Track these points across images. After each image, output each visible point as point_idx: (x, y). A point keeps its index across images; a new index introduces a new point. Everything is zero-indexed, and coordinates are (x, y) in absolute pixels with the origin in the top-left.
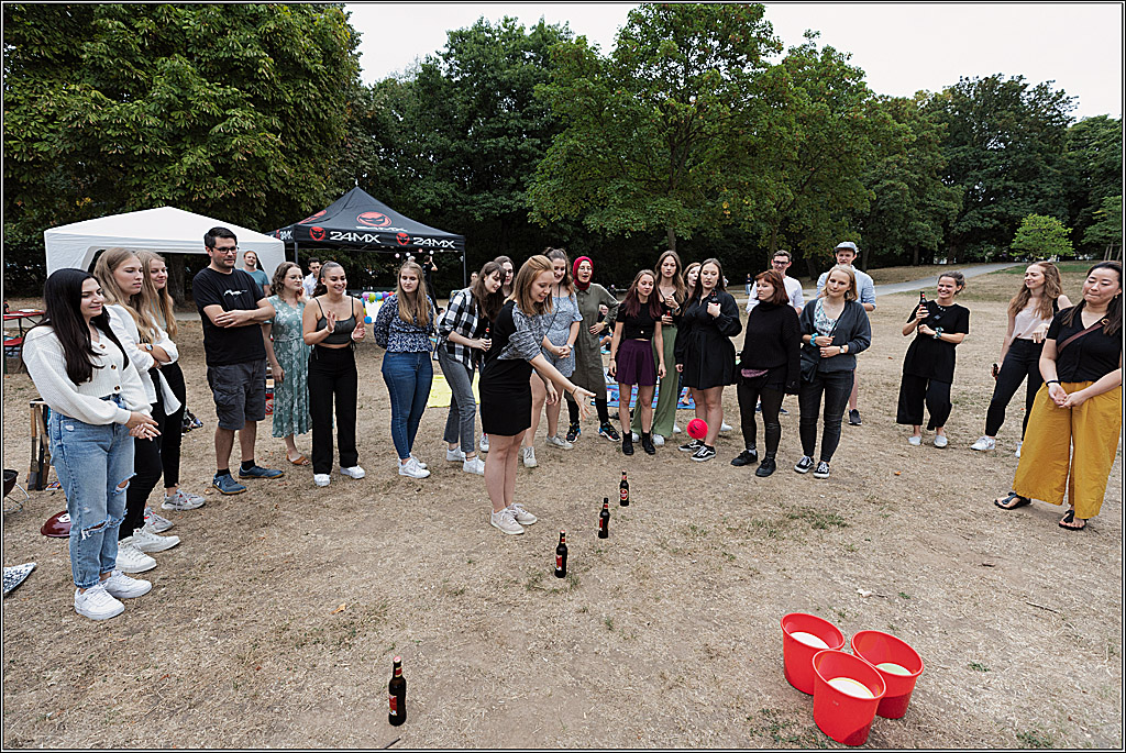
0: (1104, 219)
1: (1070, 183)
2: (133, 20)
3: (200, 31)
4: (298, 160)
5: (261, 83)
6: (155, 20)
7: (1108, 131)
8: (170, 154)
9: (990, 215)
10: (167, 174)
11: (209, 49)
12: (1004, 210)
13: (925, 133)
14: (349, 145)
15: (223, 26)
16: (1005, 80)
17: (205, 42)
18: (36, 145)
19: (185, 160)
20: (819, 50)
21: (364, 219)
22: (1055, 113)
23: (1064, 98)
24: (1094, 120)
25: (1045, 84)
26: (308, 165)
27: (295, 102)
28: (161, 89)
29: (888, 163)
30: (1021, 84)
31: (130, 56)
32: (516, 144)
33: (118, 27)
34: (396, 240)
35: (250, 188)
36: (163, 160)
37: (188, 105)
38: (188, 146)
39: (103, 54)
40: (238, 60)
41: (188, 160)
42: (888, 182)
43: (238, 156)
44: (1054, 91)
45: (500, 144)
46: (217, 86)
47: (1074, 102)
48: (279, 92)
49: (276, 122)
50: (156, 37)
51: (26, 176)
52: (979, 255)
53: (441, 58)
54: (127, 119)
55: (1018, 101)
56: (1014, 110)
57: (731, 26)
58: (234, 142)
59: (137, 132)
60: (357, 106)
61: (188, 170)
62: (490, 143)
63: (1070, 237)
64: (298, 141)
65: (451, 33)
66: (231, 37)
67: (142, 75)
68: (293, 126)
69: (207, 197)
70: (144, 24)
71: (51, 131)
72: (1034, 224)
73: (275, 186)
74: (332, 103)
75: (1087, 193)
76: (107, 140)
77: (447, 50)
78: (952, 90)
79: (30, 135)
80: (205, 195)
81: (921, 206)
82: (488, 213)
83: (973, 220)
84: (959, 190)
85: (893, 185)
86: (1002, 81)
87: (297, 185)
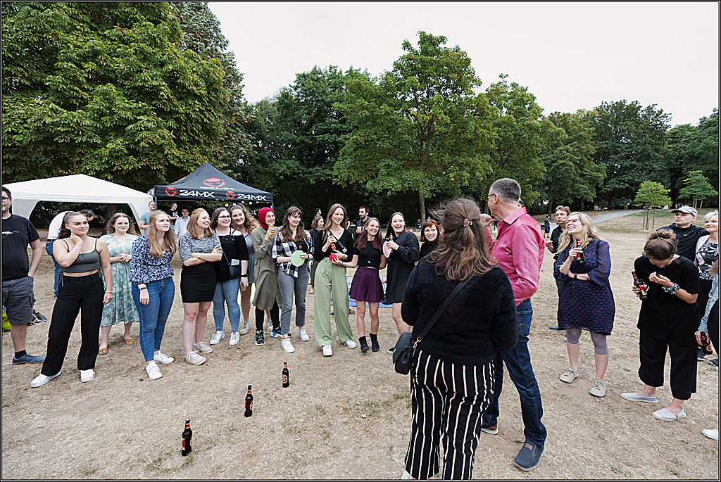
0: (690, 184)
1: (671, 163)
2: (83, 63)
3: (124, 69)
4: (189, 147)
5: (163, 101)
6: (97, 63)
7: (690, 133)
8: (99, 142)
9: (623, 181)
10: (98, 154)
11: (131, 80)
12: (631, 178)
13: (581, 133)
14: (233, 138)
15: (141, 67)
16: (628, 104)
17: (127, 76)
18: (14, 137)
19: (108, 146)
20: (509, 84)
21: (208, 182)
22: (658, 123)
23: (663, 114)
24: (682, 127)
25: (651, 106)
26: (196, 150)
27: (186, 113)
28: (96, 103)
29: (560, 150)
30: (637, 106)
31: (79, 84)
32: (335, 138)
33: (71, 67)
34: (225, 196)
35: (152, 163)
36: (95, 146)
37: (113, 113)
38: (112, 138)
39: (60, 82)
40: (148, 87)
41: (110, 146)
42: (561, 162)
43: (142, 144)
44: (656, 110)
45: (326, 138)
46: (133, 102)
47: (669, 117)
48: (175, 106)
49: (172, 123)
50: (97, 73)
51: (7, 155)
52: (621, 205)
53: (292, 89)
54: (71, 121)
55: (636, 116)
56: (633, 121)
57: (451, 70)
58: (141, 135)
59: (78, 128)
60: (239, 116)
61: (110, 152)
62: (320, 138)
63: (670, 194)
64: (189, 135)
65: (298, 74)
66: (145, 74)
67: (86, 95)
68: (185, 126)
69: (122, 169)
70: (90, 66)
71: (26, 128)
72: (648, 187)
73: (172, 162)
74: (213, 113)
75: (681, 169)
76: (58, 134)
77: (296, 84)
78: (598, 110)
79: (10, 130)
80: (121, 167)
81: (582, 175)
82: (319, 179)
83: (614, 184)
84: (603, 166)
85: (564, 163)
86: (626, 104)
87: (188, 161)
